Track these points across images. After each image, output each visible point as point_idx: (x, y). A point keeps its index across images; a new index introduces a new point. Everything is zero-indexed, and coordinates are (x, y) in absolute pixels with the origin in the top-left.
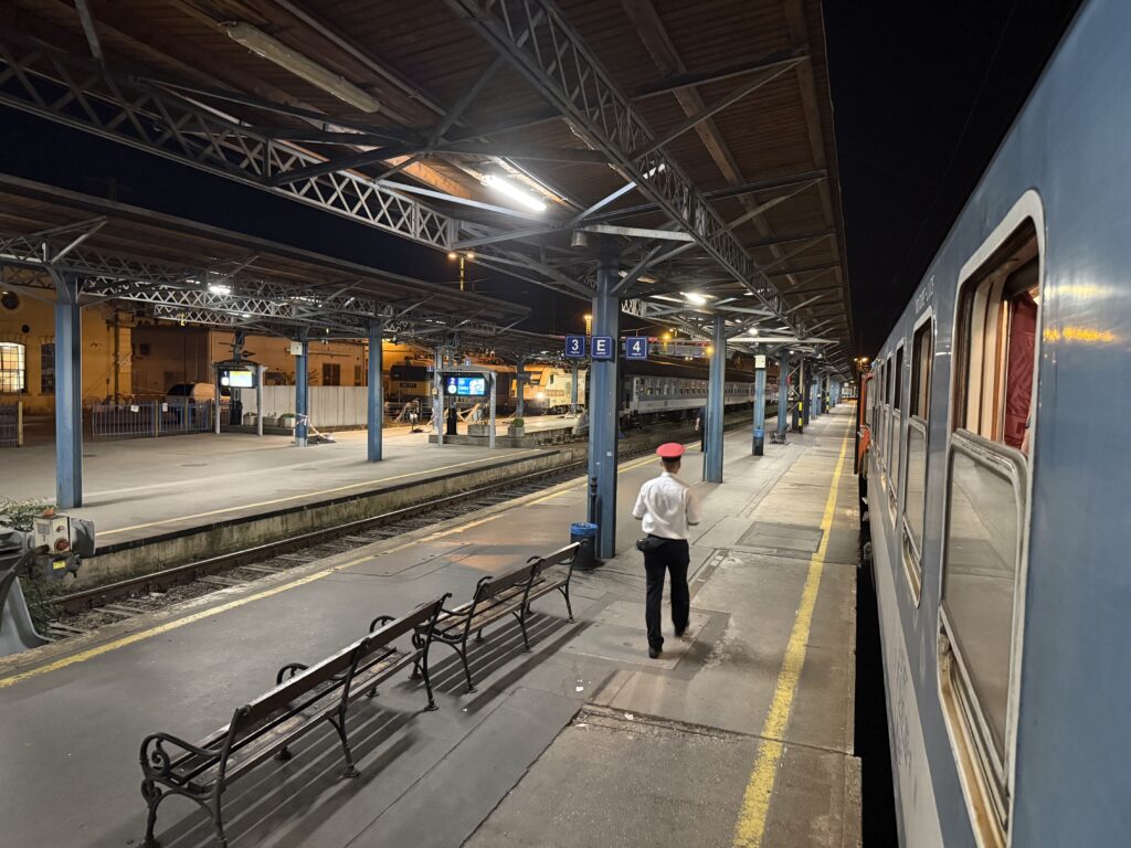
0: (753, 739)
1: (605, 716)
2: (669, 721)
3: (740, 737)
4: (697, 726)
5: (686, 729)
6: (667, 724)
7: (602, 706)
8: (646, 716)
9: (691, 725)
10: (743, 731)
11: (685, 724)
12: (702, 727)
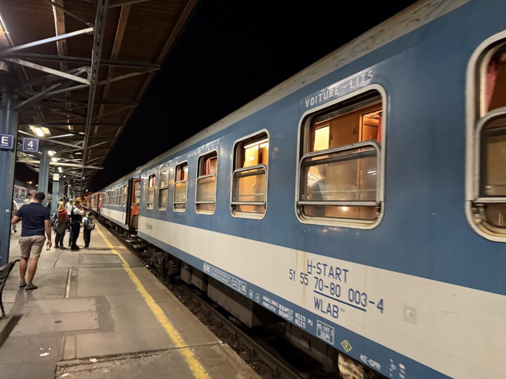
0: (173, 350)
1: (77, 365)
2: (121, 355)
3: (166, 352)
4: (139, 353)
5: (133, 356)
6: (120, 357)
7: (71, 360)
8: (104, 357)
9: (135, 353)
10: (166, 348)
11: (132, 354)
12: (142, 352)
